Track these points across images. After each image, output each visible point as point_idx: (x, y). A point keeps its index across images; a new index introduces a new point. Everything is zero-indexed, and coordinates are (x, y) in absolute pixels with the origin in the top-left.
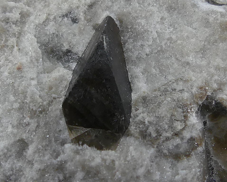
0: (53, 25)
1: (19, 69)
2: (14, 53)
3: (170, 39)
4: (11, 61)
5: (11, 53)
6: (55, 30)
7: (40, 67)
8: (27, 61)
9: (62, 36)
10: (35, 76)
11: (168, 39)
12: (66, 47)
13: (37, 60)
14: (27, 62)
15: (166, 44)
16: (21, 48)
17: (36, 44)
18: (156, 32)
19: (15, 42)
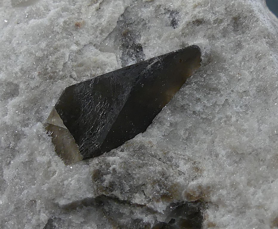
0: (151, 12)
1: (77, 25)
2: (91, 8)
3: (228, 118)
4: (81, 12)
5: (89, 6)
7: (98, 39)
8: (92, 24)
9: (149, 28)
10: (83, 43)
11: (227, 117)
12: (141, 41)
13: (102, 31)
14: (90, 25)
15: (220, 119)
16: (102, 8)
17: (117, 16)
18: (227, 100)
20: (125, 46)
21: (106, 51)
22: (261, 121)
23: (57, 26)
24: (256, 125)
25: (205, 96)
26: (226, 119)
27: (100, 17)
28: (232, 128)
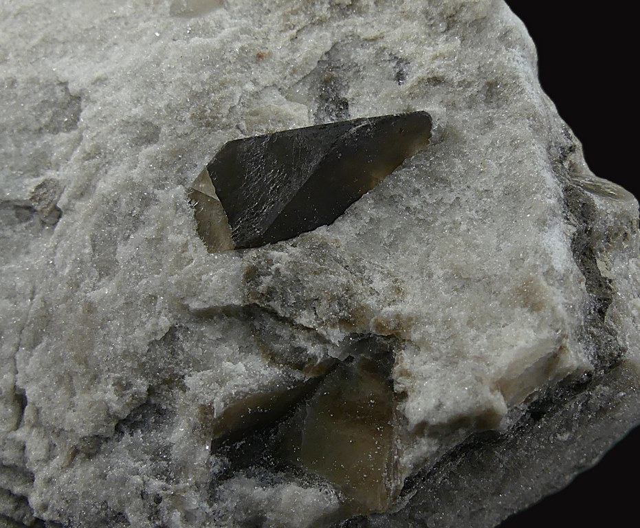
0: (370, 55)
1: (260, 56)
2: (284, 34)
3: (456, 224)
4: (268, 39)
5: (281, 31)
6: (365, 63)
7: (286, 81)
8: (282, 58)
9: (363, 78)
10: (263, 83)
11: (454, 222)
12: (348, 95)
13: (294, 71)
14: (278, 59)
15: (444, 224)
16: (299, 37)
17: (320, 52)
18: (458, 198)
19: (303, 24)
20: (323, 98)
21: (295, 101)
22: (503, 236)
23: (230, 52)
24: (494, 241)
25: (427, 188)
26: (452, 225)
27: (294, 51)
28: (459, 240)
